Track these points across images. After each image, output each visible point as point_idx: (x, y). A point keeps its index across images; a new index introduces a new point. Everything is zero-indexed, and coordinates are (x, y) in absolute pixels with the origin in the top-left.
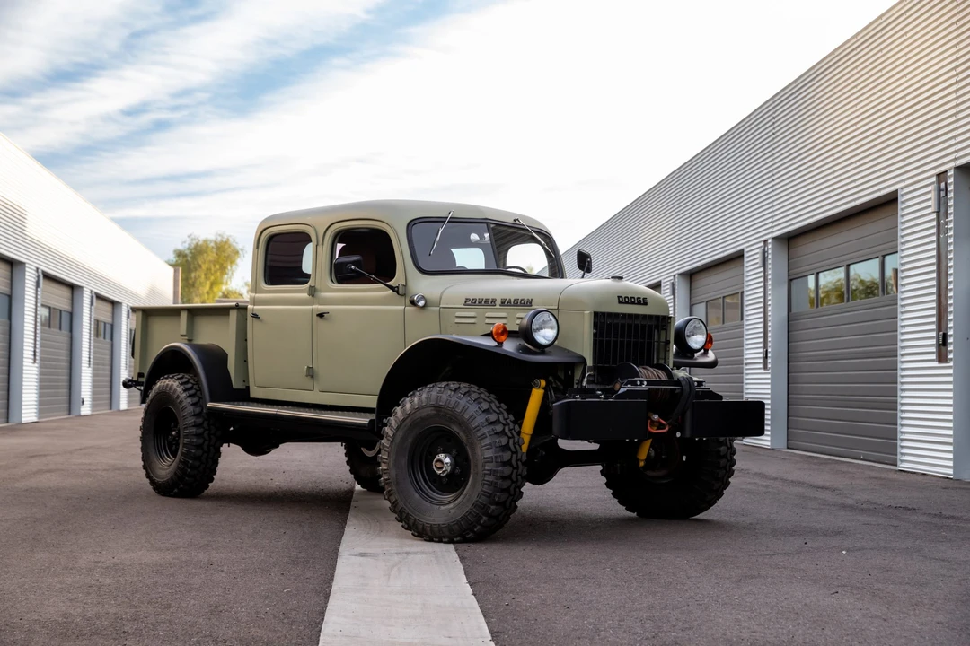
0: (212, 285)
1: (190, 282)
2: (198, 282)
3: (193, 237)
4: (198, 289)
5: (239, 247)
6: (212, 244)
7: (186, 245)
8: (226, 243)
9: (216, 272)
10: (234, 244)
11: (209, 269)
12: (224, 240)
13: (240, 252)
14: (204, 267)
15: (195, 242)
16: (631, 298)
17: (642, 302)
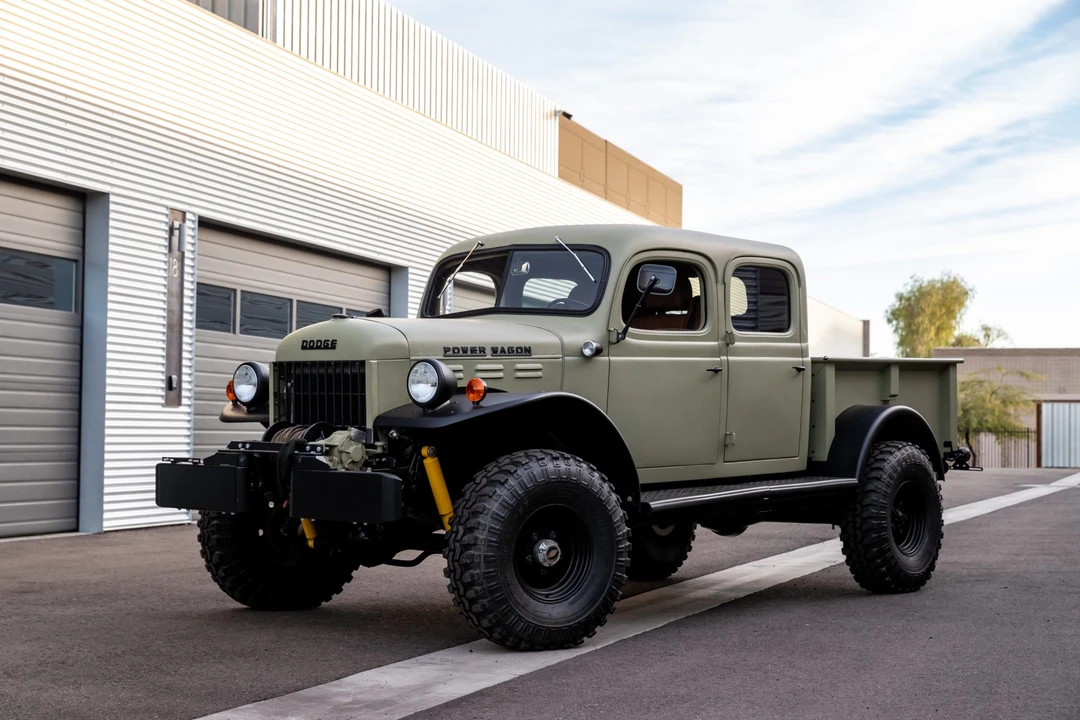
0: (939, 330)
1: (914, 328)
2: (921, 329)
3: (916, 277)
4: (922, 336)
5: (968, 286)
6: (939, 285)
7: (909, 288)
8: (953, 283)
9: (942, 316)
10: (962, 284)
11: (933, 314)
12: (951, 280)
13: (970, 293)
14: (928, 311)
15: (918, 284)
16: (317, 341)
17: (330, 346)
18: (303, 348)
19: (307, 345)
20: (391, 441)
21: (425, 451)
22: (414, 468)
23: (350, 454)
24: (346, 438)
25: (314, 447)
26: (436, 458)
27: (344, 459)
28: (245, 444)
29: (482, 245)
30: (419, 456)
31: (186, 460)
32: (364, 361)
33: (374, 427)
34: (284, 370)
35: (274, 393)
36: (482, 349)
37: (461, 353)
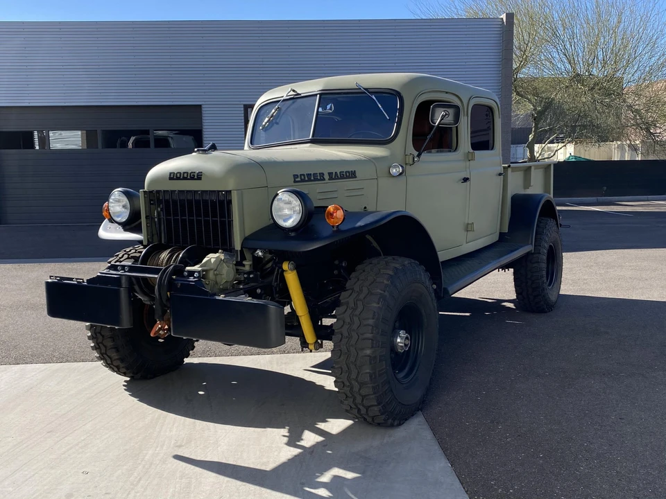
16: (184, 173)
17: (196, 177)
18: (171, 179)
19: (174, 176)
20: (256, 260)
21: (285, 266)
22: (276, 281)
23: (224, 276)
24: (219, 261)
25: (191, 273)
26: (295, 271)
27: (218, 280)
28: (123, 267)
29: (294, 91)
30: (280, 270)
31: (71, 279)
32: (230, 191)
33: (242, 248)
34: (154, 197)
35: (147, 217)
36: (322, 175)
37: (307, 179)
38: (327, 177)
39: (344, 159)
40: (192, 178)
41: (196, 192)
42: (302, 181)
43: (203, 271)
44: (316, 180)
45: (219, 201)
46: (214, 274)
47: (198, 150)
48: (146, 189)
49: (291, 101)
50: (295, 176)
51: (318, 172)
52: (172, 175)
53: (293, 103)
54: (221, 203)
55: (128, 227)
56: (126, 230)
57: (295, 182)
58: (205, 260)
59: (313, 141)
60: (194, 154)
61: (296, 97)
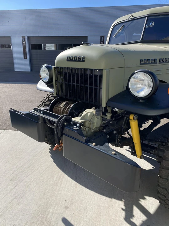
16: (75, 57)
17: (81, 60)
18: (68, 60)
19: (70, 59)
20: (114, 113)
21: (131, 117)
22: (124, 125)
23: (95, 124)
24: (92, 115)
25: (75, 124)
26: (137, 120)
27: (91, 127)
28: (40, 111)
29: (132, 16)
30: (127, 119)
31: (18, 112)
32: (102, 70)
33: (106, 106)
34: (59, 71)
35: (56, 81)
36: (155, 60)
37: (147, 62)
38: (158, 61)
39: (167, 51)
40: (79, 61)
41: (81, 69)
42: (145, 64)
43: (82, 122)
44: (152, 63)
45: (95, 76)
46: (89, 124)
47: (84, 43)
48: (55, 66)
49: (131, 22)
50: (141, 61)
51: (154, 58)
52: (68, 58)
53: (132, 22)
54: (96, 77)
55: (49, 85)
56: (48, 86)
57: (141, 64)
58: (84, 113)
59: (142, 42)
60: (81, 45)
61: (135, 19)
